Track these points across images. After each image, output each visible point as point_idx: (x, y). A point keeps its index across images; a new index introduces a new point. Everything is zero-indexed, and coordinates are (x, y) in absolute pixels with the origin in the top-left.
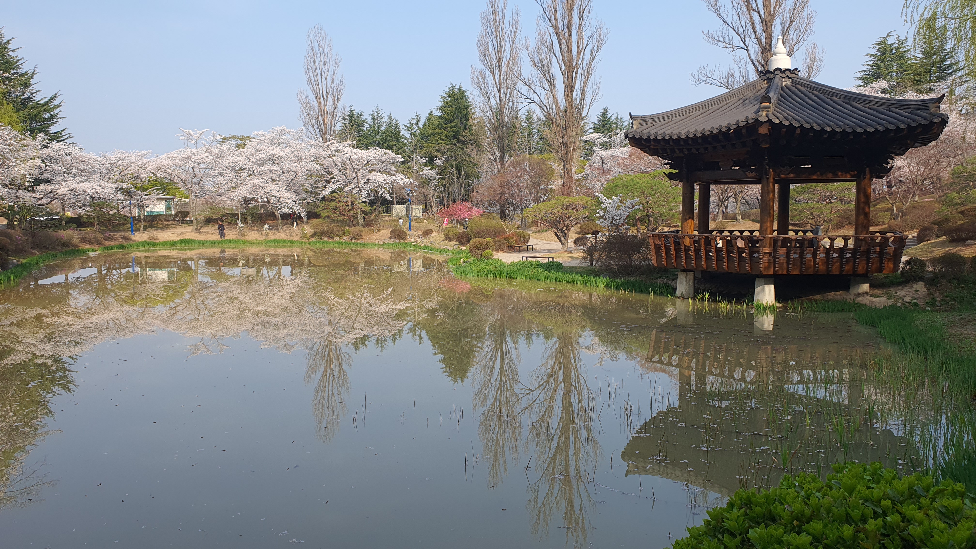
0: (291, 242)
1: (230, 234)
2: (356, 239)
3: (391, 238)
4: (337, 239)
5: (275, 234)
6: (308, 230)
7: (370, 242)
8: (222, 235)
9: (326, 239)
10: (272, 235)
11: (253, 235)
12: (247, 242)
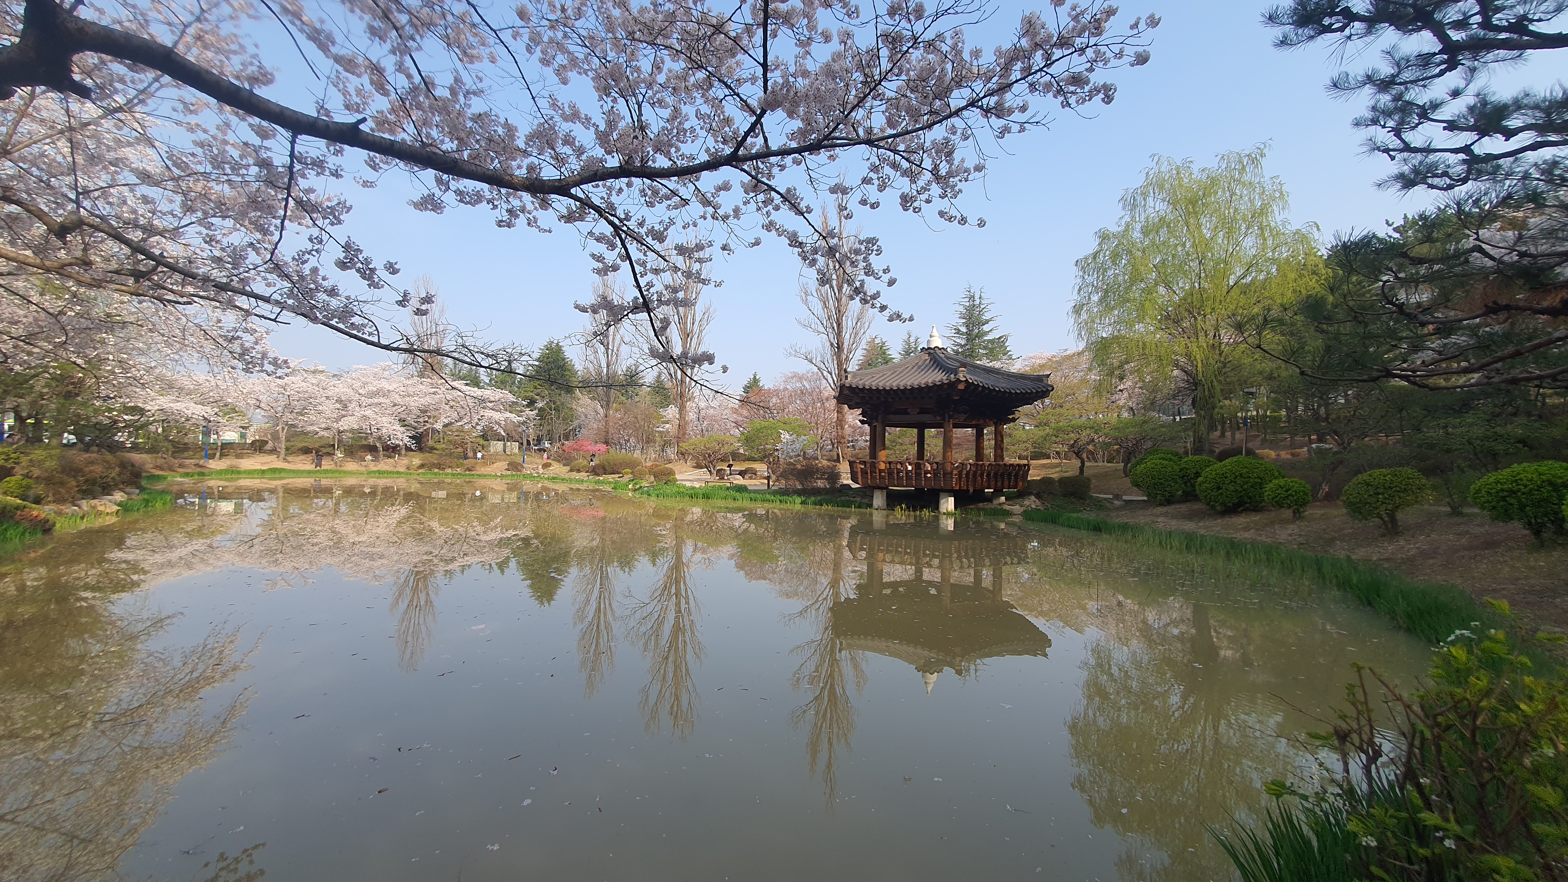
0: (398, 473)
1: (327, 464)
2: (470, 470)
3: (507, 470)
4: (449, 471)
5: (375, 466)
6: (417, 461)
7: (485, 473)
8: (319, 464)
9: (436, 470)
10: (373, 467)
11: (351, 466)
12: (345, 472)
